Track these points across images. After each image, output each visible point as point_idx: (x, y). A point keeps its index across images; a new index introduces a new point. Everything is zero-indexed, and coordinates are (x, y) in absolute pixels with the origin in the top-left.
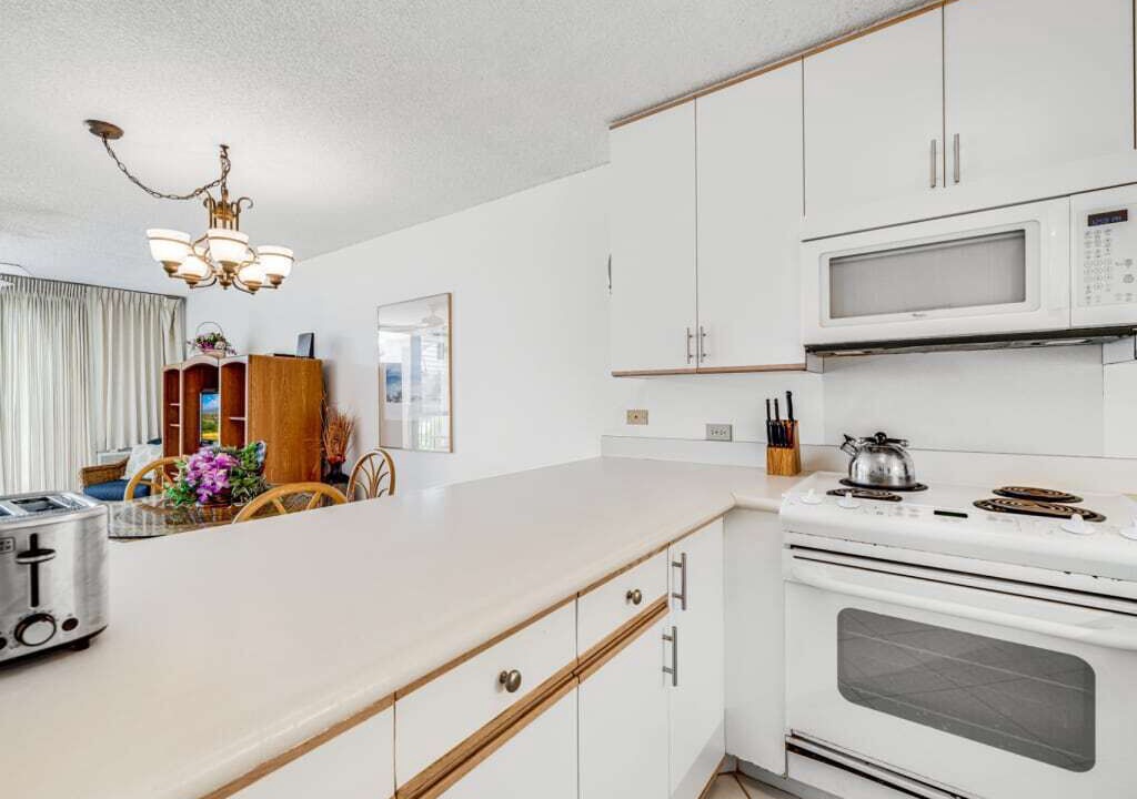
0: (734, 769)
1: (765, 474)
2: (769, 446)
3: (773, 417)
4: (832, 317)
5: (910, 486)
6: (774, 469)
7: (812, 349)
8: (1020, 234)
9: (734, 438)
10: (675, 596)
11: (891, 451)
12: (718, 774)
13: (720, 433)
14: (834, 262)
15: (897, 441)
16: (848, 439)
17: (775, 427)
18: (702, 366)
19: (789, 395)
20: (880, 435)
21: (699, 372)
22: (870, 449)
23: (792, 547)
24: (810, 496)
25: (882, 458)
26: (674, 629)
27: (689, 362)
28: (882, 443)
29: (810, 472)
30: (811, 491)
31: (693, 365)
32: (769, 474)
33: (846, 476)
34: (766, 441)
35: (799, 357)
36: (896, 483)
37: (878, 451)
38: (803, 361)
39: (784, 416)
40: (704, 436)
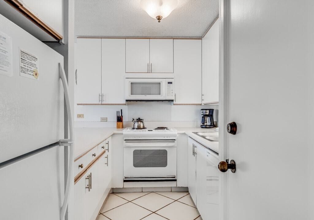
0: (112, 192)
1: (116, 128)
2: (117, 122)
3: (118, 115)
4: (131, 94)
5: (144, 128)
6: (118, 127)
7: (127, 101)
8: (160, 83)
9: (108, 121)
10: (107, 150)
11: (141, 121)
12: (109, 194)
13: (104, 120)
14: (132, 83)
15: (142, 120)
16: (133, 119)
17: (119, 117)
18: (102, 103)
19: (121, 110)
20: (139, 118)
21: (102, 104)
22: (137, 121)
23: (125, 140)
24: (129, 130)
25: (139, 123)
26: (108, 155)
27: (99, 102)
28: (139, 120)
29: (125, 128)
30: (129, 129)
31: (100, 103)
32: (117, 128)
33: (133, 127)
34: (116, 121)
35: (124, 102)
36: (142, 127)
37: (139, 121)
38: (125, 103)
39: (120, 115)
40: (100, 121)
